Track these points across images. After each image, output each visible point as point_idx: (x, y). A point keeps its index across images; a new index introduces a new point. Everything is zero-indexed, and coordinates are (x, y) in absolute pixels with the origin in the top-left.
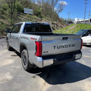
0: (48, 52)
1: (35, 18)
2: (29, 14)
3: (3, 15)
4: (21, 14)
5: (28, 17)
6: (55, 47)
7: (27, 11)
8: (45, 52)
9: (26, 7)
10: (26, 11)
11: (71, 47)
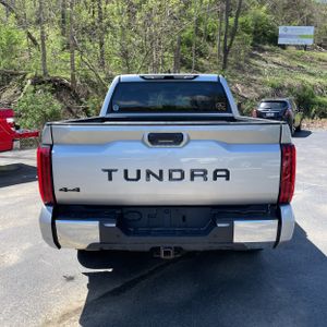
0: (78, 190)
1: (320, 60)
2: (296, 46)
3: (202, 60)
4: (263, 51)
5: (291, 57)
6: (110, 172)
7: (290, 36)
8: (66, 190)
9: (289, 22)
10: (285, 36)
11: (206, 179)
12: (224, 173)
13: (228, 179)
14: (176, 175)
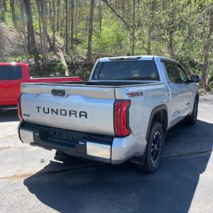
0: (28, 115)
11: (76, 116)
12: (84, 114)
13: (86, 117)
14: (63, 112)
